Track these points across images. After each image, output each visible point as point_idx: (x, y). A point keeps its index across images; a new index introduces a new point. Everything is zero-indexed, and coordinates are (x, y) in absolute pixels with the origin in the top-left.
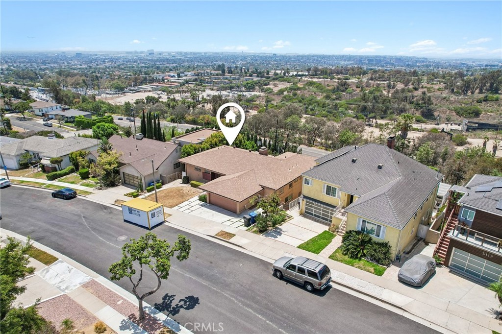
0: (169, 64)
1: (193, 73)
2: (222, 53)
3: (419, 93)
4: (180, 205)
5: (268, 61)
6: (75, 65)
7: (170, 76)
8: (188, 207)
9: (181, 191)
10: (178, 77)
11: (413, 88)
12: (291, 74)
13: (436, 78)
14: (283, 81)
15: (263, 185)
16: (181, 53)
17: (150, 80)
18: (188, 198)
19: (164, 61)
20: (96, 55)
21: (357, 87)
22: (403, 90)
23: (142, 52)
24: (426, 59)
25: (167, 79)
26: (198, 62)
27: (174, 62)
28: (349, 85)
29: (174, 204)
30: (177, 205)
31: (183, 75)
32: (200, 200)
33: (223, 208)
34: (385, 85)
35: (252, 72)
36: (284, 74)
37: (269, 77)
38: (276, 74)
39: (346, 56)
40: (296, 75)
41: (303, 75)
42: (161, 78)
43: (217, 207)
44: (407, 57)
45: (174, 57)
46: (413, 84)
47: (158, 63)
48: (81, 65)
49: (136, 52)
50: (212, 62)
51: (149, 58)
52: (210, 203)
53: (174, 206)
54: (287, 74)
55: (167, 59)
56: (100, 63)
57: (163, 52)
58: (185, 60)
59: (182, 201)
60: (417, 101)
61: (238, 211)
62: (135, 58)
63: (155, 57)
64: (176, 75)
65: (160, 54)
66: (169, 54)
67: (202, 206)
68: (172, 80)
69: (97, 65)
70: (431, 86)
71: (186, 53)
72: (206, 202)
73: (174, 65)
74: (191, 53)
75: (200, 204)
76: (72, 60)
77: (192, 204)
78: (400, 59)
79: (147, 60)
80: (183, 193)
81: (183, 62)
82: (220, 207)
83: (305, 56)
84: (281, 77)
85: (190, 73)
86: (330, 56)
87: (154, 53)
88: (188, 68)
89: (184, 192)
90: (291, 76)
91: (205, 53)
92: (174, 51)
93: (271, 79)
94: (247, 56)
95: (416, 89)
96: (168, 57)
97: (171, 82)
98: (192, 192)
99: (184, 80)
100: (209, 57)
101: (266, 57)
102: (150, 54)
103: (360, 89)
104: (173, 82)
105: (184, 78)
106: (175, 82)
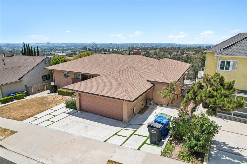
0: (58, 48)
1: (70, 51)
2: (85, 43)
3: (185, 55)
4: (37, 116)
5: (108, 46)
6: (5, 49)
7: (58, 53)
8: (49, 117)
9: (45, 100)
10: (62, 53)
11: (181, 54)
12: (120, 50)
13: (190, 49)
14: (117, 53)
15: (153, 80)
16: (64, 43)
17: (47, 55)
18: (51, 106)
19: (55, 47)
20: (18, 45)
21: (154, 55)
22: (177, 55)
23: (44, 43)
24: (180, 44)
25: (56, 54)
26: (73, 47)
27: (61, 47)
28: (150, 54)
29: (30, 114)
30: (32, 116)
31: (65, 52)
32: (67, 107)
33: (101, 115)
34: (168, 53)
35: (101, 50)
36: (117, 50)
37: (110, 52)
38: (113, 50)
39: (144, 44)
40: (123, 51)
41: (127, 51)
42: (53, 53)
43: (92, 115)
44: (172, 44)
45: (61, 45)
46: (181, 52)
47: (52, 48)
48: (9, 49)
49: (41, 43)
50: (80, 47)
51: (47, 46)
52: (81, 109)
53: (28, 117)
54: (118, 50)
55: (57, 46)
56: (20, 48)
57: (55, 43)
58: (66, 46)
59: (41, 110)
60: (185, 59)
61: (125, 116)
62: (40, 46)
63: (51, 46)
64: (61, 52)
65: (53, 44)
66: (58, 44)
67: (70, 114)
68: (59, 54)
69: (18, 49)
70: (189, 53)
71: (67, 43)
72: (75, 109)
73: (61, 49)
74: (69, 43)
75: (67, 112)
76: (4, 47)
77: (55, 114)
78: (169, 44)
79: (46, 47)
80: (46, 101)
81: (65, 47)
82: (97, 114)
83: (126, 44)
84: (116, 51)
85: (69, 51)
86: (137, 44)
87: (50, 44)
88: (68, 49)
89: (49, 100)
90: (121, 51)
91: (77, 43)
92: (61, 43)
93: (111, 53)
94: (98, 44)
95: (183, 54)
96: (57, 45)
97: (59, 55)
98: (58, 99)
99: (66, 54)
100: (79, 45)
101: (107, 45)
102: (48, 44)
103: (156, 55)
104: (60, 55)
105: (65, 53)
106: (61, 55)
